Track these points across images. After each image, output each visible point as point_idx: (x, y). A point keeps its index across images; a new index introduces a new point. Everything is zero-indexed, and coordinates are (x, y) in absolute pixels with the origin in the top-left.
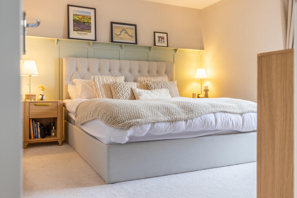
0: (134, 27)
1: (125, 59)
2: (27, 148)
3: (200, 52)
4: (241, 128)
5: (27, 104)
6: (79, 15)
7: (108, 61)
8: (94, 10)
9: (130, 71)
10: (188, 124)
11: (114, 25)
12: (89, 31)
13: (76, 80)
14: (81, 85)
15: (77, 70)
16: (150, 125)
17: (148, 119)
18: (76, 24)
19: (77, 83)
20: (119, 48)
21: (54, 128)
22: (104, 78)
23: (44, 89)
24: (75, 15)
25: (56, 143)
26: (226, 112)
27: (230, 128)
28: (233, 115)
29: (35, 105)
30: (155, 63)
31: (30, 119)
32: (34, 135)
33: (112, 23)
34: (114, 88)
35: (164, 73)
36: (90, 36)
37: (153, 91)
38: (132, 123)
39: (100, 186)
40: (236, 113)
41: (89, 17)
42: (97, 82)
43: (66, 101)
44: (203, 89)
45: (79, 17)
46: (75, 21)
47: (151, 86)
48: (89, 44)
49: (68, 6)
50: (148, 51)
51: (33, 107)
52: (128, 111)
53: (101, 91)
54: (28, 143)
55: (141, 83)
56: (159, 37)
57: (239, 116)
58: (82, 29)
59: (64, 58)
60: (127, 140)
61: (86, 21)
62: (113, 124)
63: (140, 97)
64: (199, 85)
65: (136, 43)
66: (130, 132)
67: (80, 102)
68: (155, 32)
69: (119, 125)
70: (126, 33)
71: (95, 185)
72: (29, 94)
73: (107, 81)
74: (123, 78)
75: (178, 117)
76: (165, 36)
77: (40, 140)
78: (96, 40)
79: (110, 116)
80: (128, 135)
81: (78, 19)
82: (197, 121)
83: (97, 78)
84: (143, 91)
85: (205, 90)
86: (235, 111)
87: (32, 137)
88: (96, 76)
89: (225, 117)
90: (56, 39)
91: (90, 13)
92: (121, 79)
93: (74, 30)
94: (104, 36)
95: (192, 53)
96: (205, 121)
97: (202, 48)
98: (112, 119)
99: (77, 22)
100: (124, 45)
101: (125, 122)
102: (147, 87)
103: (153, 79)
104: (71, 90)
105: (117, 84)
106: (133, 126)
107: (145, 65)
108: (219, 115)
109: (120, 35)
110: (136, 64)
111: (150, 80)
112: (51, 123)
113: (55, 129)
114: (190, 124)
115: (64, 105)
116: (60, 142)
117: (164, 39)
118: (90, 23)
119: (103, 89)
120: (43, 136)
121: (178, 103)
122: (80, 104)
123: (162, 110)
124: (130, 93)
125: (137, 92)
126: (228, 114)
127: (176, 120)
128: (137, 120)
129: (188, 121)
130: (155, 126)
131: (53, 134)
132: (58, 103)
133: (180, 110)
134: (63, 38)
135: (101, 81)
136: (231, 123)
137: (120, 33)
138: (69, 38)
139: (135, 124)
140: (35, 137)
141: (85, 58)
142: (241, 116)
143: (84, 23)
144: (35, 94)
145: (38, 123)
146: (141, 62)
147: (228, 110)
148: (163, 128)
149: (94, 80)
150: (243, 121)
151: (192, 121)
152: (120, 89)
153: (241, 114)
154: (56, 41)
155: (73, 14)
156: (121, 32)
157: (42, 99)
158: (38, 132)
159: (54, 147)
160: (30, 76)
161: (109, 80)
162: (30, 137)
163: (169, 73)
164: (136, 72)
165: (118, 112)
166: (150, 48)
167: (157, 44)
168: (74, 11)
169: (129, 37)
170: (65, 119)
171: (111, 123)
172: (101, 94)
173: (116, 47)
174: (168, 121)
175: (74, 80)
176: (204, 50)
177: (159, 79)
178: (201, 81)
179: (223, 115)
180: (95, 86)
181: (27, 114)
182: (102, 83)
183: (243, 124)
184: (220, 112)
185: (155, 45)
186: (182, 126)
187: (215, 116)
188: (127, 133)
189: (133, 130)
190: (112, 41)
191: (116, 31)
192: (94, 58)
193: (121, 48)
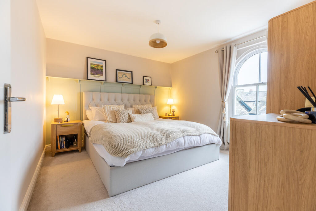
0: (131, 73)
1: (126, 93)
2: (55, 156)
3: (170, 88)
4: (199, 144)
5: (55, 127)
6: (94, 64)
7: (114, 94)
8: (105, 61)
9: (128, 100)
10: (167, 146)
11: (118, 71)
12: (102, 75)
13: (92, 107)
14: (95, 111)
15: (93, 100)
16: (142, 152)
17: (140, 147)
18: (92, 70)
19: (92, 109)
20: (121, 86)
21: (75, 141)
22: (111, 107)
23: (69, 114)
24: (91, 64)
25: (77, 151)
26: (191, 135)
27: (193, 145)
28: (194, 136)
29: (61, 126)
30: (144, 95)
31: (57, 136)
32: (60, 147)
33: (117, 70)
34: (118, 114)
35: (149, 101)
36: (102, 78)
37: (143, 115)
38: (128, 153)
39: (104, 200)
40: (196, 135)
41: (102, 66)
42: (106, 110)
43: (85, 122)
44: (172, 110)
45: (95, 65)
46: (91, 68)
47: (141, 111)
48: (102, 83)
49: (87, 58)
50: (139, 87)
51: (59, 128)
52: (126, 142)
53: (109, 116)
54: (55, 153)
55: (135, 109)
56: (146, 79)
57: (198, 137)
58: (96, 73)
59: (84, 93)
60: (125, 164)
61: (99, 68)
62: (114, 154)
63: (135, 120)
64: (169, 108)
65: (132, 83)
66: (127, 159)
67: (93, 126)
68: (144, 76)
69: (119, 154)
70: (126, 76)
71: (100, 200)
72: (57, 118)
73: (113, 109)
74: (123, 106)
75: (161, 143)
76: (149, 78)
77: (65, 149)
78: (106, 81)
79: (112, 147)
80: (126, 161)
81: (94, 67)
82: (173, 144)
83: (106, 107)
84: (136, 115)
85: (173, 111)
86: (196, 134)
87: (59, 148)
88: (105, 106)
89: (190, 138)
90: (78, 80)
91: (102, 63)
92: (122, 107)
93: (91, 74)
94: (111, 78)
95: (166, 89)
96: (178, 143)
97: (171, 87)
98: (114, 150)
99: (93, 69)
100: (124, 84)
101: (124, 152)
102: (139, 112)
103: (143, 107)
104: (88, 113)
105: (119, 111)
106: (129, 154)
107: (138, 97)
108: (186, 138)
109: (122, 77)
110: (132, 96)
111: (140, 107)
112: (74, 136)
113: (77, 141)
114: (169, 146)
115: (83, 124)
116: (80, 150)
117: (149, 80)
118: (102, 70)
119: (110, 115)
120: (67, 147)
121: (160, 131)
122: (93, 127)
123: (150, 138)
124: (128, 117)
125: (133, 116)
126: (192, 136)
127: (160, 145)
128: (133, 150)
129: (168, 144)
130: (146, 152)
131: (75, 144)
132: (79, 124)
133: (162, 137)
134: (84, 79)
135: (109, 109)
136: (193, 142)
137: (121, 77)
138: (87, 79)
139: (131, 153)
140: (61, 148)
141: (99, 93)
142: (199, 137)
143: (98, 69)
144: (62, 118)
145: (64, 138)
146: (135, 95)
147: (192, 134)
148: (151, 152)
149: (104, 108)
150: (200, 140)
151: (170, 144)
152: (121, 114)
153: (199, 136)
154: (78, 81)
155: (91, 63)
156: (123, 76)
157: (67, 121)
158: (63, 144)
159: (76, 154)
160: (58, 105)
161: (115, 108)
162: (57, 148)
163: (152, 101)
164: (132, 101)
165: (118, 143)
166: (141, 86)
167: (145, 83)
168: (91, 61)
169: (128, 79)
170: (84, 133)
171: (113, 153)
172: (108, 118)
173: (119, 85)
174: (154, 147)
175: (91, 108)
176: (172, 87)
177: (146, 106)
178: (171, 106)
179: (189, 137)
180: (105, 112)
181: (55, 133)
182: (109, 110)
183: (200, 142)
184: (187, 135)
185: (144, 84)
186: (164, 148)
187: (184, 138)
188: (125, 161)
189: (129, 157)
190: (117, 81)
191: (119, 75)
192: (105, 92)
193: (123, 85)
